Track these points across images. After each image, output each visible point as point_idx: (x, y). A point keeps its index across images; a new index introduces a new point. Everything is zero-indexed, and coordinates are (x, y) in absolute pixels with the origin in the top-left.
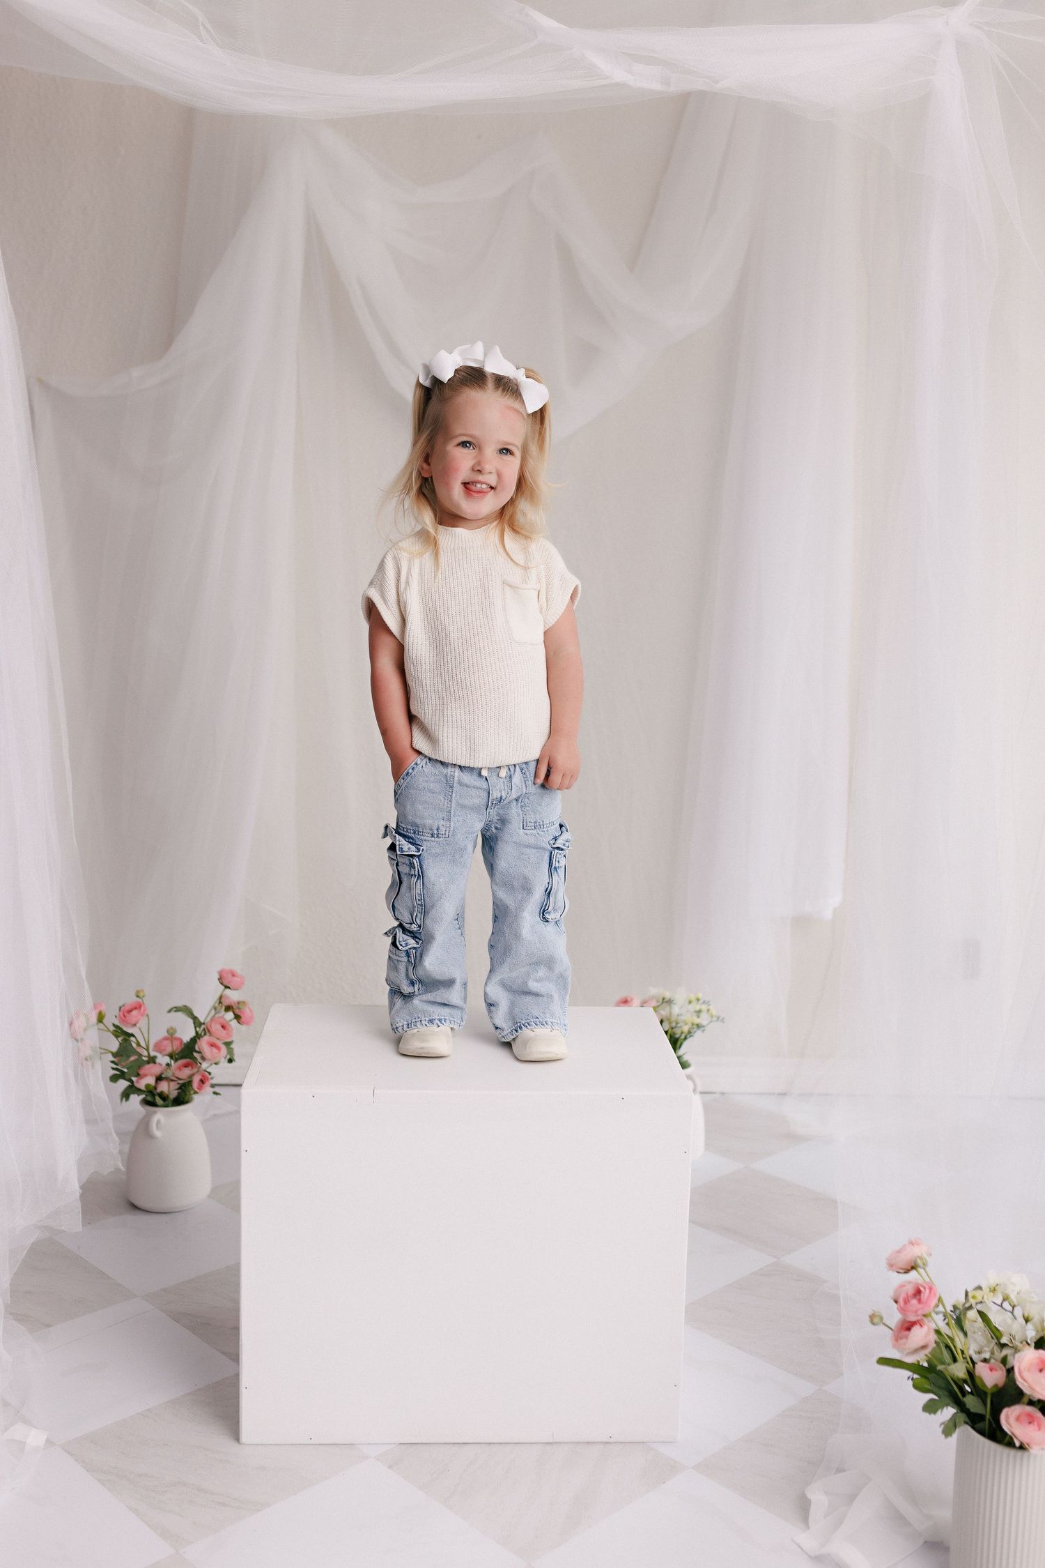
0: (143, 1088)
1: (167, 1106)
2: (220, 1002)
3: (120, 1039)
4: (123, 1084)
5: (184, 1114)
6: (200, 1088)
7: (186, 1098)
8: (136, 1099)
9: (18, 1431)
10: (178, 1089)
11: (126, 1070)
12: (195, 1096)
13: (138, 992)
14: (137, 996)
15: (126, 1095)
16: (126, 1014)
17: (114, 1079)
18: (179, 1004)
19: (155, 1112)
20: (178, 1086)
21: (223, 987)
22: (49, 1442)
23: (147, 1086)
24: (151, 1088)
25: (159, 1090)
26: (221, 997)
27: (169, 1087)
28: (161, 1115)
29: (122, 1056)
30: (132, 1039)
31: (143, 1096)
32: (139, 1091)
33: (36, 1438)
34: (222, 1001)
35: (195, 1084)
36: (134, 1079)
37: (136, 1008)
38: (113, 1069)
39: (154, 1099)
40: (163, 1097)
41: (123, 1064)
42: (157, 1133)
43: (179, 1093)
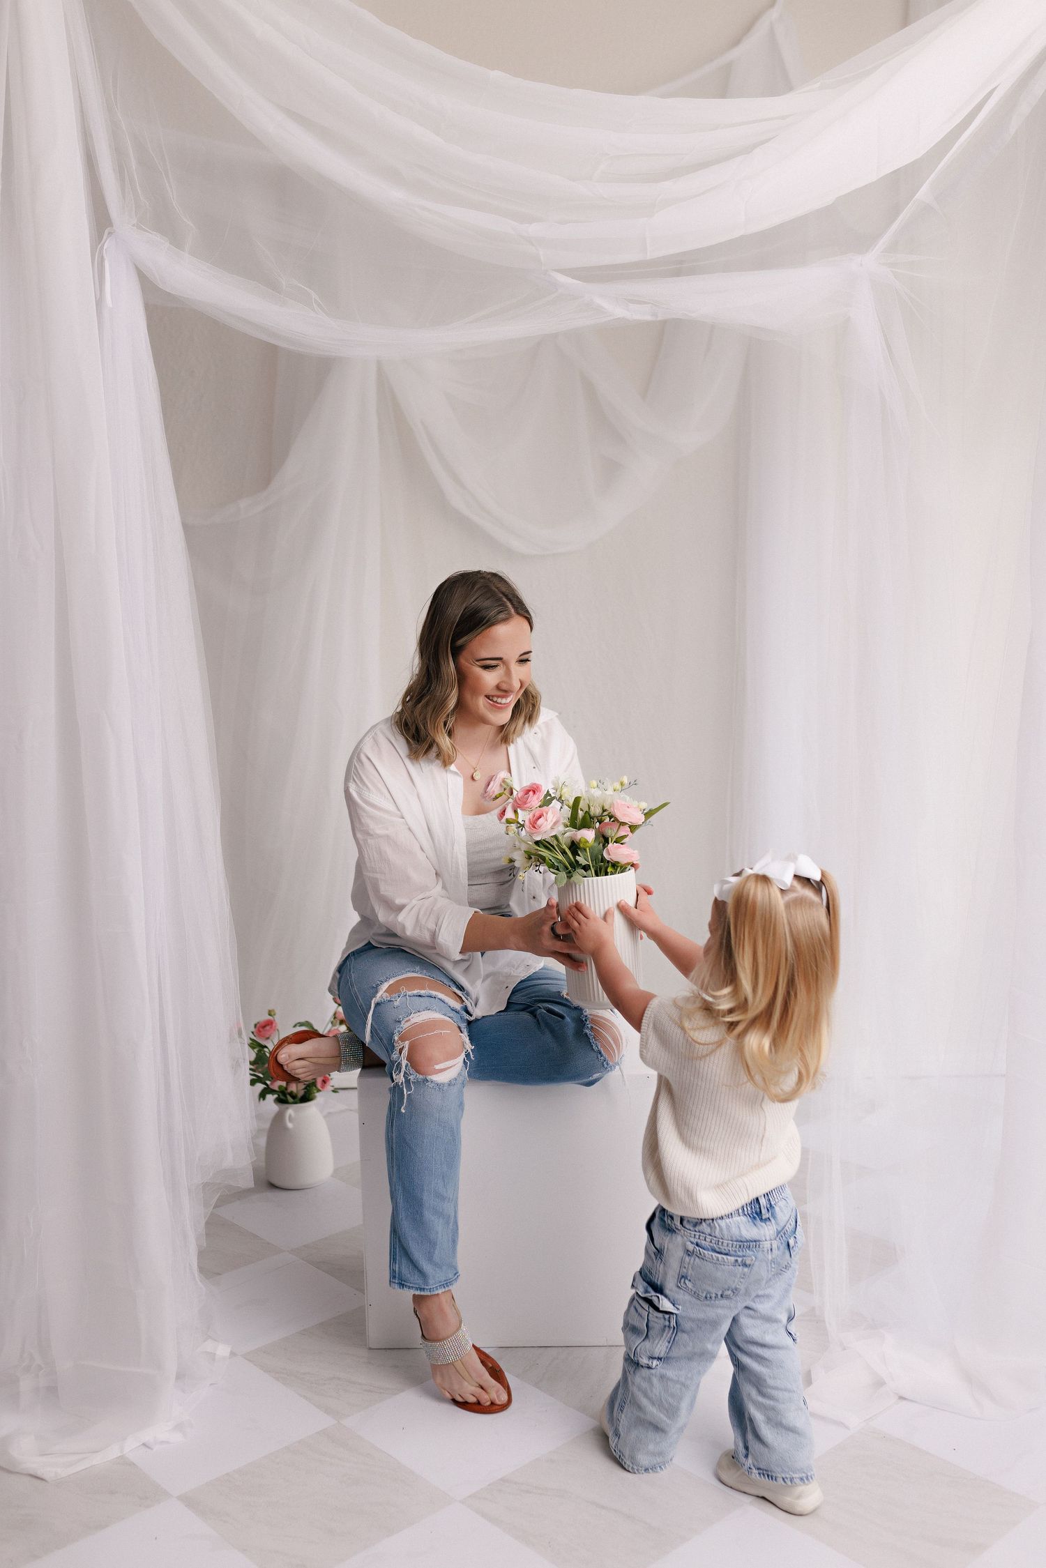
0: (277, 1089)
1: (296, 1103)
2: (335, 1018)
3: (256, 1050)
4: (260, 1087)
5: (311, 1109)
6: (323, 1087)
7: (311, 1097)
8: (271, 1098)
9: (209, 1346)
10: (304, 1089)
11: (261, 1076)
12: (317, 1094)
13: (270, 1011)
14: (270, 1015)
15: (263, 1095)
16: (261, 1029)
17: (253, 1083)
18: (302, 1020)
19: (287, 1108)
20: (304, 1087)
21: (337, 1005)
22: (233, 1354)
23: (280, 1087)
24: (283, 1089)
25: (289, 1090)
26: (335, 1014)
27: (297, 1087)
28: (291, 1111)
29: (258, 1064)
30: (266, 1050)
31: (276, 1096)
32: (272, 1092)
33: (223, 1350)
34: (337, 1015)
35: (319, 1085)
36: (268, 1082)
37: (268, 1025)
38: (251, 1074)
39: (286, 1097)
40: (293, 1096)
41: (260, 1070)
42: (290, 1125)
43: (305, 1092)
